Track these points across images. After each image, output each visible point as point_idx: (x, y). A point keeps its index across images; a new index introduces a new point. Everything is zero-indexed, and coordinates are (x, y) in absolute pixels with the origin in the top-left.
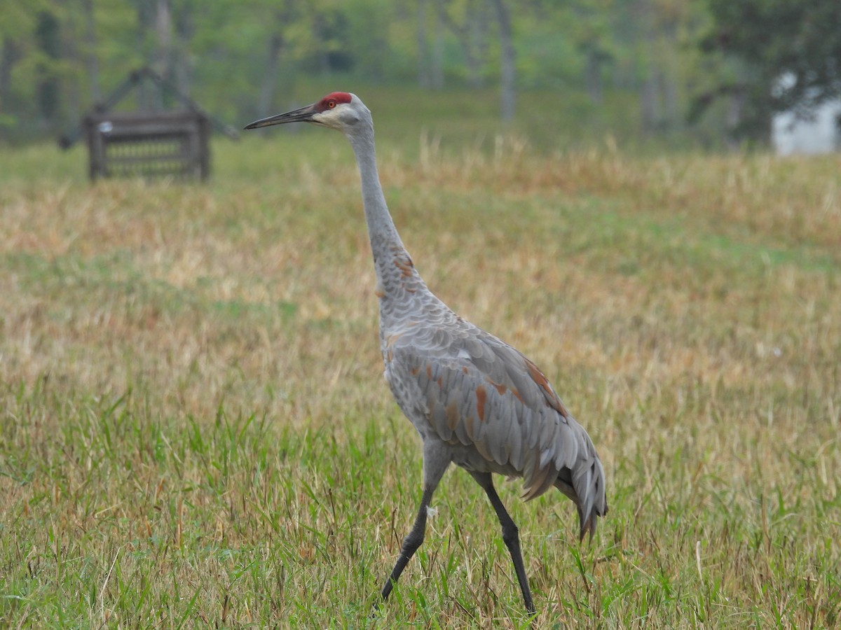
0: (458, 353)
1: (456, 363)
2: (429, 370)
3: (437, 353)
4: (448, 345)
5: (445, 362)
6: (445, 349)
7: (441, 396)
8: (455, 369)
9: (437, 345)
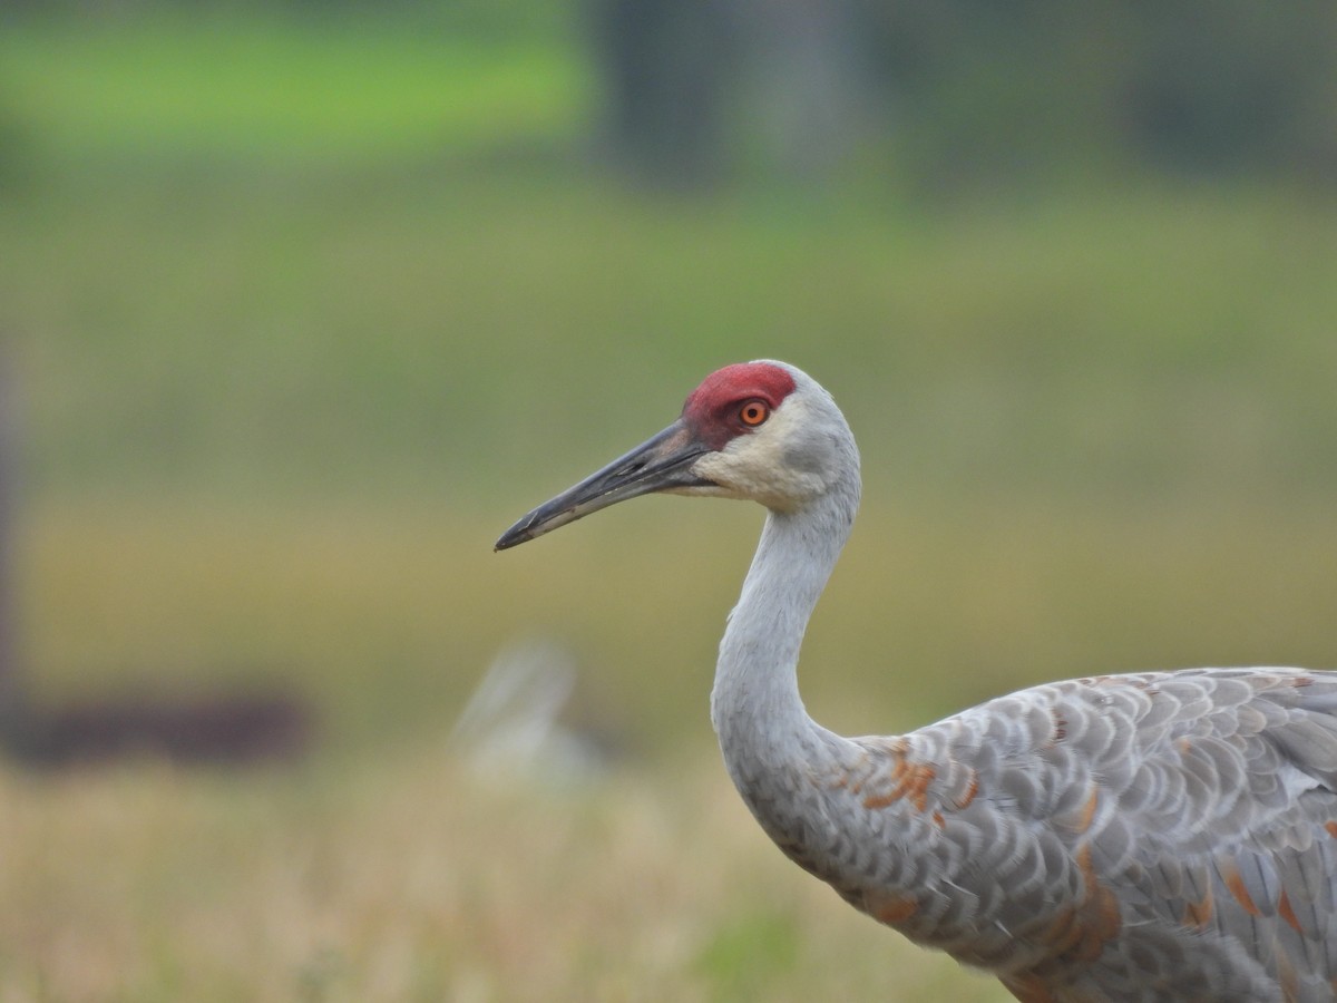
0: (1281, 786)
1: (1299, 822)
2: (1238, 887)
3: (1230, 823)
4: (1242, 780)
5: (1267, 836)
6: (1242, 798)
7: (1305, 952)
8: (1308, 845)
9: (1213, 795)
